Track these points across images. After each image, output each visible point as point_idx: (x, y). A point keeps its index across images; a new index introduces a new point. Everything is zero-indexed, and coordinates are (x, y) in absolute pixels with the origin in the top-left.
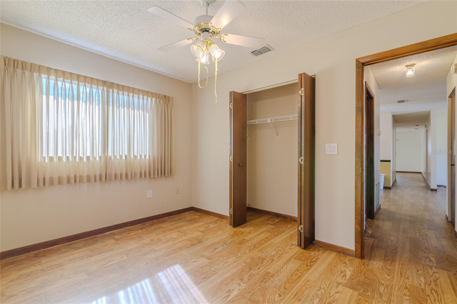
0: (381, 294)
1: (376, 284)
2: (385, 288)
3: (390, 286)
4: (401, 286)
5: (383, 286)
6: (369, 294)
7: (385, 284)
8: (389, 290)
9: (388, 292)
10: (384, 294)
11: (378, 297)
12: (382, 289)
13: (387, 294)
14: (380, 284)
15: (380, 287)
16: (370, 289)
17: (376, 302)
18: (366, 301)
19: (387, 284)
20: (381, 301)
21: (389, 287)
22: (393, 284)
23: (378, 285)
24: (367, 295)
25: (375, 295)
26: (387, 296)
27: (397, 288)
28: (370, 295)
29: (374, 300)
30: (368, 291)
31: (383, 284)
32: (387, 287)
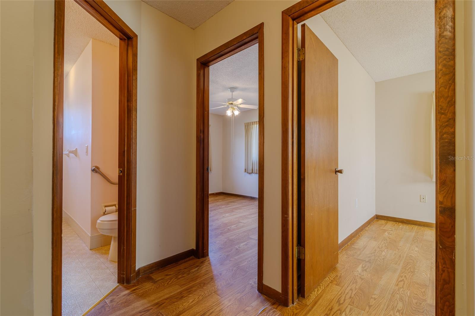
0: (401, 300)
1: (406, 312)
2: (396, 307)
3: (389, 309)
4: (376, 308)
5: (398, 309)
6: (415, 301)
7: (395, 311)
8: (392, 305)
9: (393, 302)
10: (398, 300)
11: (404, 298)
12: (400, 305)
13: (395, 300)
14: (401, 311)
15: (402, 308)
16: (414, 306)
17: (407, 294)
18: (416, 294)
19: (393, 311)
20: (402, 294)
21: (391, 308)
22: (385, 310)
23: (404, 310)
24: (416, 300)
25: (408, 300)
26: (394, 298)
27: (382, 306)
28: (413, 300)
29: (409, 295)
30: (416, 303)
31: (398, 311)
32: (393, 307)
